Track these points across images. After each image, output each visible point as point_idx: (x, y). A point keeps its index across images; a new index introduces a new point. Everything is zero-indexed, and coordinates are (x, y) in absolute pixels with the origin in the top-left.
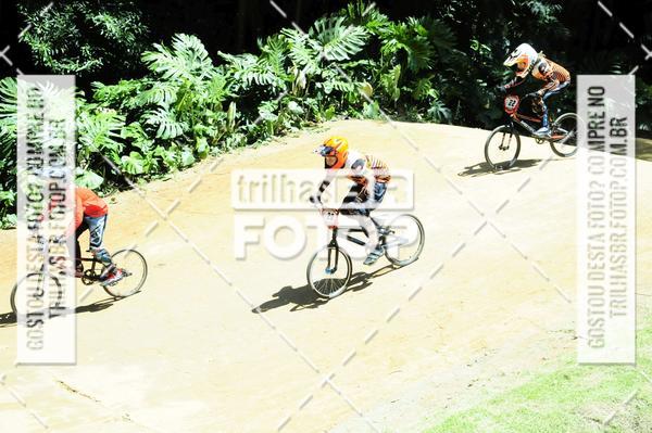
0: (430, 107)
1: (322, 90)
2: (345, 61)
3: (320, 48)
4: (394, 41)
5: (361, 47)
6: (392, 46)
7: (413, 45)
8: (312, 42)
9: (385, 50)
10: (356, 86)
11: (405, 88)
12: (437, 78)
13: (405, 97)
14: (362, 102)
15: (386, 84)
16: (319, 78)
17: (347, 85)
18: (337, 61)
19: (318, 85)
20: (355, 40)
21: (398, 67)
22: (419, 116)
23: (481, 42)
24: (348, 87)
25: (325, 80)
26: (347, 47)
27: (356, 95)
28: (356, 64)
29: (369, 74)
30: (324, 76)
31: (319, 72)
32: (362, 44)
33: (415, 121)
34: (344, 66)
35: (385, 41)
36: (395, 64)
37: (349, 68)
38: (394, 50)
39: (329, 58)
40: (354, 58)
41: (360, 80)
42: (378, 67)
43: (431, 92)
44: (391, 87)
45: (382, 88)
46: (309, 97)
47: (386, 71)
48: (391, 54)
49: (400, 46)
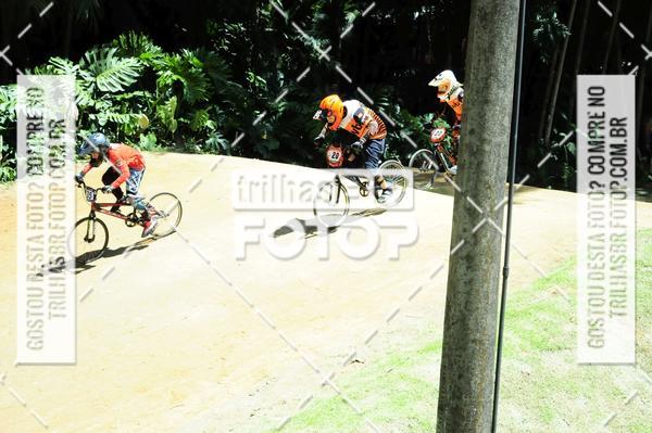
0: (208, 138)
1: (96, 121)
2: (119, 93)
3: (92, 79)
4: (169, 73)
5: (135, 78)
6: (167, 77)
7: (189, 77)
8: (82, 73)
9: (161, 82)
10: (131, 118)
11: (182, 119)
12: (214, 109)
13: (183, 128)
14: (138, 134)
15: (163, 115)
16: (93, 110)
17: (123, 116)
18: (111, 93)
19: (92, 116)
20: (129, 71)
21: (174, 99)
22: (198, 148)
23: (256, 74)
24: (124, 118)
25: (98, 112)
26: (120, 78)
27: (132, 126)
28: (130, 95)
29: (145, 105)
30: (97, 107)
31: (92, 103)
32: (136, 75)
33: (193, 152)
34: (119, 98)
35: (160, 73)
36: (171, 95)
37: (123, 99)
38: (169, 81)
39: (103, 89)
40: (128, 89)
41: (136, 112)
42: (154, 99)
43: (209, 123)
44: (168, 118)
45: (159, 119)
46: (83, 129)
47: (162, 102)
48: (167, 86)
49: (175, 77)
